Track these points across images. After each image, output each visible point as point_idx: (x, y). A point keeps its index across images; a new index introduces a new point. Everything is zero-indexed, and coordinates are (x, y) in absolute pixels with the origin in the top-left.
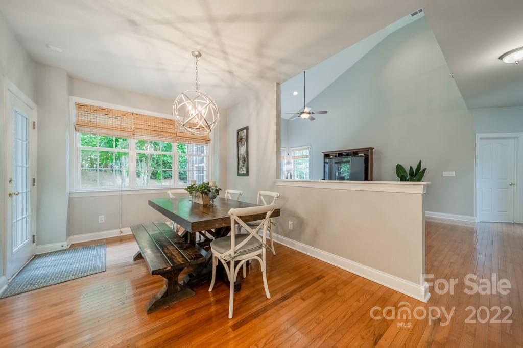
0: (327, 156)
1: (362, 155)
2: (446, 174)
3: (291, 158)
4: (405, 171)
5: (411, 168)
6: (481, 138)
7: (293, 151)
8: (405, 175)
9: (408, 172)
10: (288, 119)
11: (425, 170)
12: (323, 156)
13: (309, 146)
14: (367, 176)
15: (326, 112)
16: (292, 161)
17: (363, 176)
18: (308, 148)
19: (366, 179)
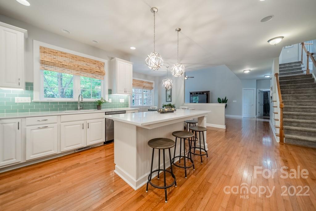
0: (191, 94)
1: (206, 93)
2: (234, 101)
5: (223, 99)
6: (244, 89)
9: (222, 101)
11: (227, 100)
12: (189, 93)
14: (207, 101)
15: (193, 77)
17: (206, 101)
19: (207, 102)
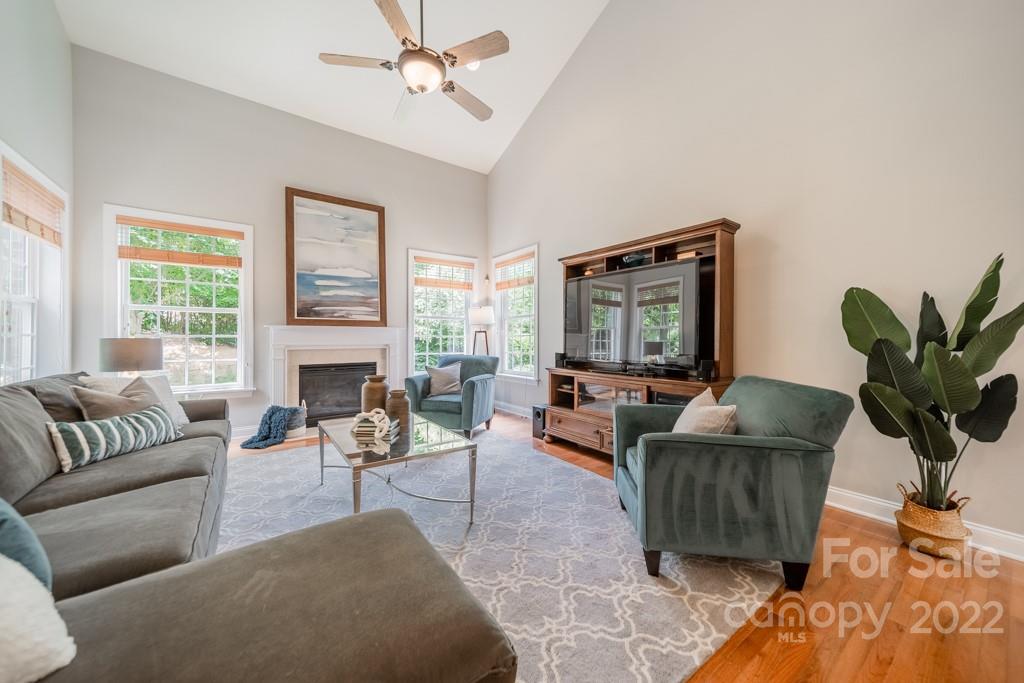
0: (575, 271)
1: (692, 255)
3: (494, 287)
4: (892, 320)
5: (928, 302)
7: (498, 265)
8: (897, 340)
10: (486, 171)
13: (534, 248)
16: (496, 296)
18: (532, 255)
